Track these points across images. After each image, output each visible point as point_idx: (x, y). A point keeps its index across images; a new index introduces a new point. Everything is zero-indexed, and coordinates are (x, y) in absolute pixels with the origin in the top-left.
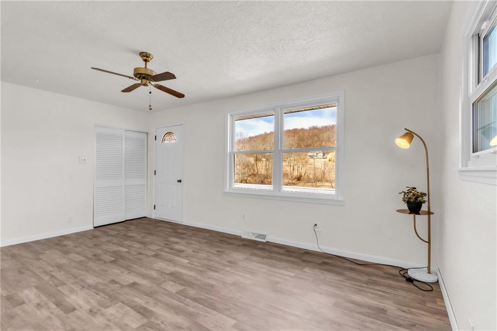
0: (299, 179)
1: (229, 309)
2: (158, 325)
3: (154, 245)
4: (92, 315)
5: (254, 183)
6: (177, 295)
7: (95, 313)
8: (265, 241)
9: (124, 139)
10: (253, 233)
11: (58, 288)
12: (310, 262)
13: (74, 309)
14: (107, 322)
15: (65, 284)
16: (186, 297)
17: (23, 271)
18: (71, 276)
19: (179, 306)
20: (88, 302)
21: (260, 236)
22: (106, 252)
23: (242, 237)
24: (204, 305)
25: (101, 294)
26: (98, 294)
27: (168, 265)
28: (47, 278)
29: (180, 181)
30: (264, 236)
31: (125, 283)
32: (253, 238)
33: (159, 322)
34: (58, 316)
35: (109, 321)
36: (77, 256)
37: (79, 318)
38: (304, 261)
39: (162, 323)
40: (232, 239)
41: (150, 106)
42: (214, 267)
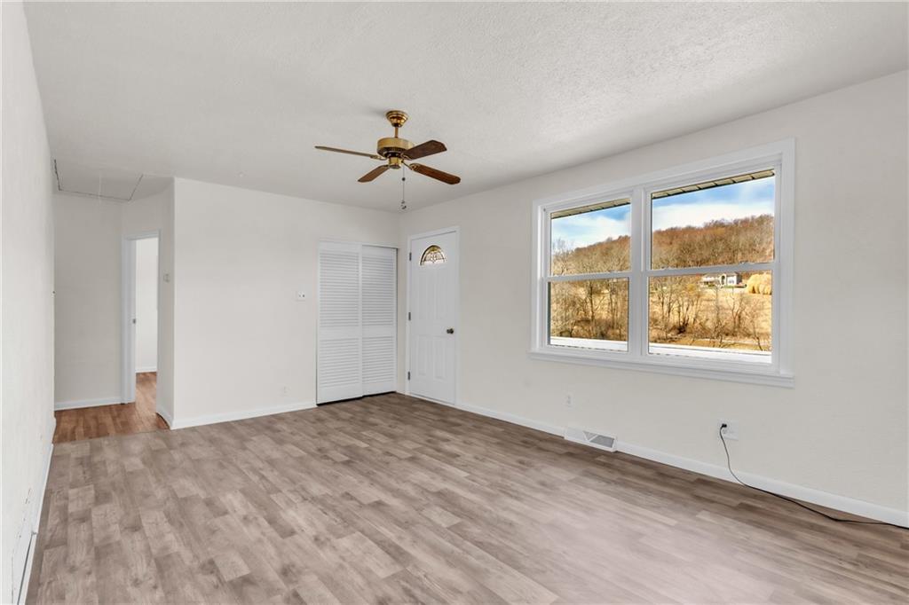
0: (682, 329)
1: (544, 572)
2: (419, 578)
3: (409, 442)
4: (318, 546)
5: (587, 337)
6: (449, 532)
7: (322, 543)
8: (611, 450)
9: (360, 259)
10: (586, 433)
11: (272, 496)
12: (713, 502)
13: (292, 533)
14: (341, 561)
15: (280, 491)
16: (465, 537)
17: (225, 464)
18: (287, 479)
19: (453, 552)
20: (312, 524)
21: (600, 439)
22: (336, 445)
23: (566, 438)
24: (497, 558)
25: (330, 513)
26: (326, 514)
27: (433, 478)
28: (255, 478)
29: (451, 331)
30: (610, 441)
31: (365, 502)
32: (588, 443)
33: (421, 574)
34: (271, 540)
35: (343, 558)
36: (296, 449)
37: (299, 547)
38: (698, 498)
39: (425, 576)
40: (546, 440)
41: (403, 203)
42: (513, 491)
